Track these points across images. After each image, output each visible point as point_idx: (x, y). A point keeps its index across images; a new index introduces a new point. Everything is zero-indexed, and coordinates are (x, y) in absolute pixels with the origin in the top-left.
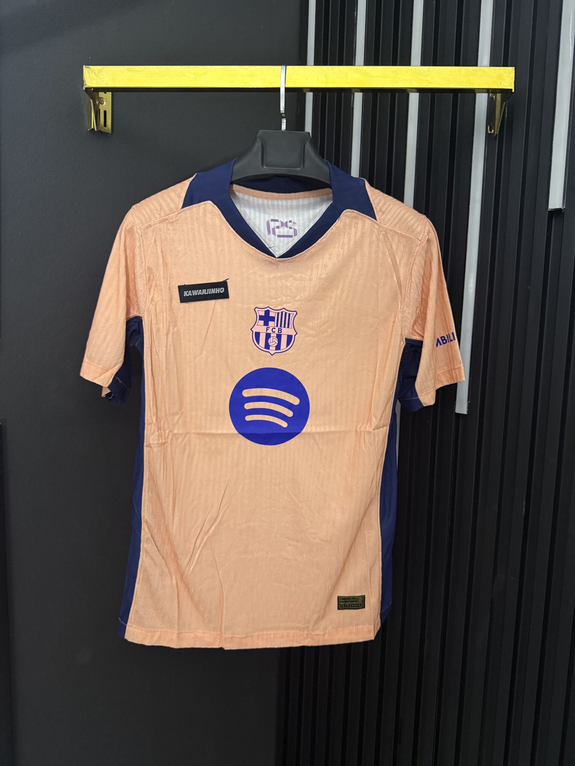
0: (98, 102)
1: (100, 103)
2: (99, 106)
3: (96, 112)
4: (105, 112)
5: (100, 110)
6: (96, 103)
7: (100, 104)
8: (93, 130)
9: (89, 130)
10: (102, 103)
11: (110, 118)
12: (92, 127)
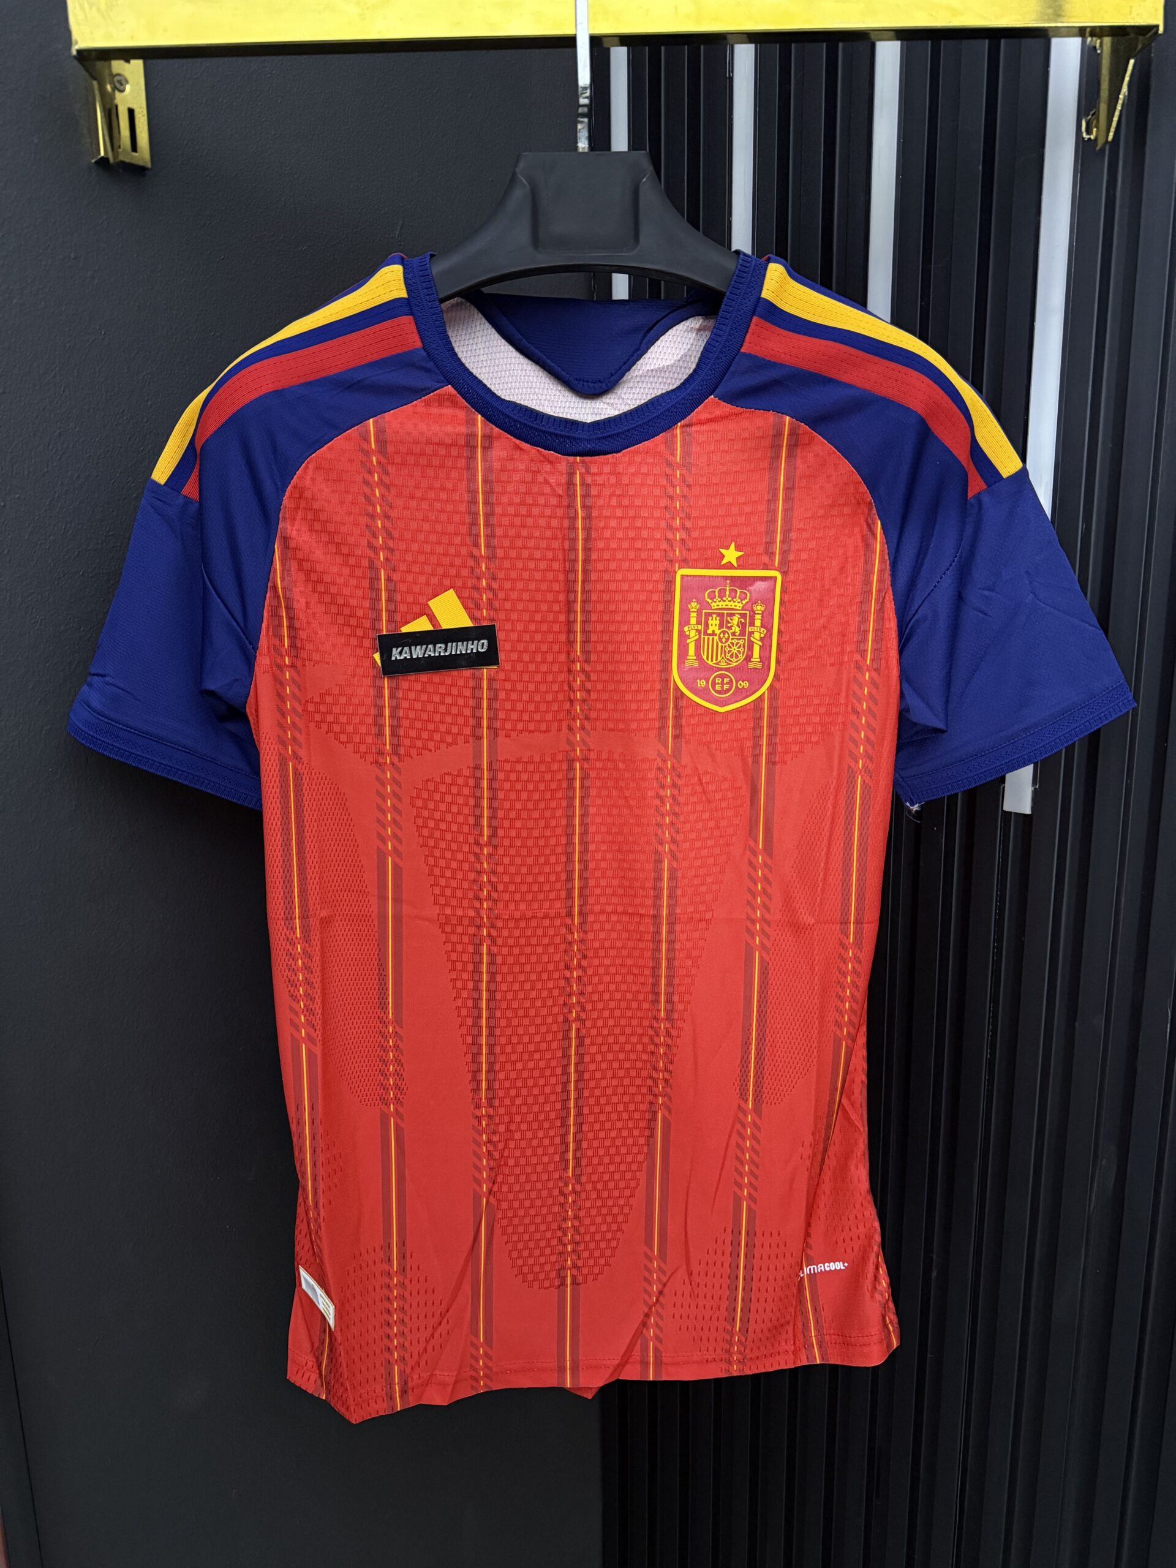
0: (111, 87)
1: (115, 88)
2: (115, 98)
3: (107, 112)
4: (131, 112)
5: (117, 106)
6: (106, 87)
7: (117, 94)
8: (104, 161)
9: (93, 161)
10: (121, 88)
11: (146, 128)
12: (102, 153)
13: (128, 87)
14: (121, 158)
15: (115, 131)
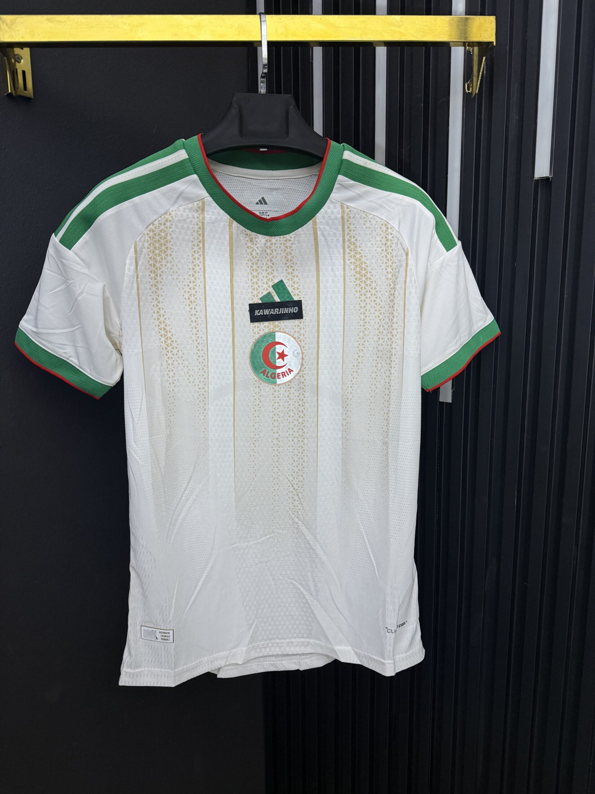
0: (14, 61)
1: (16, 61)
2: (16, 66)
3: (12, 72)
4: (24, 72)
5: (17, 69)
6: (12, 61)
7: (17, 64)
8: (11, 94)
9: (5, 94)
10: (19, 61)
11: (31, 80)
12: (10, 91)
13: (22, 61)
14: (19, 93)
15: (16, 81)
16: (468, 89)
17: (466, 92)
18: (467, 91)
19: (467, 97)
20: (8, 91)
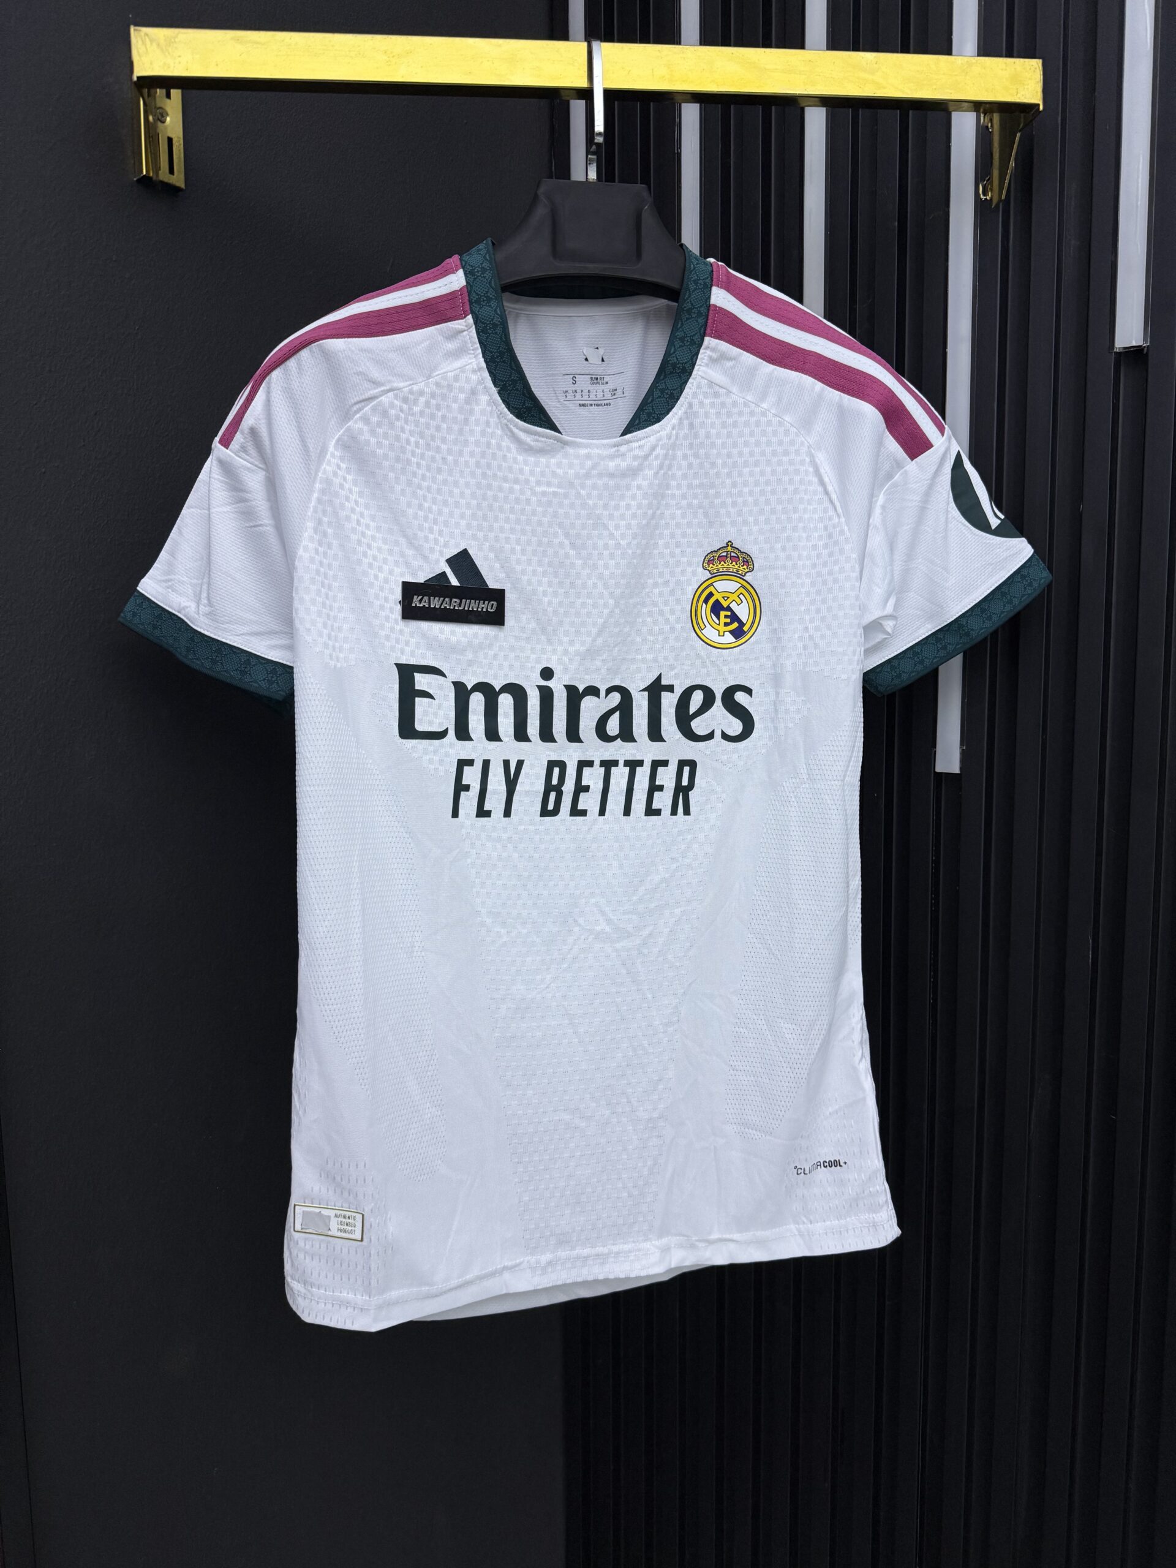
0: (155, 117)
1: (158, 118)
2: (157, 124)
3: (150, 138)
4: (170, 140)
5: (158, 135)
6: (152, 117)
8: (146, 178)
9: (135, 179)
10: (163, 119)
11: (182, 156)
12: (144, 173)
13: (168, 119)
14: (161, 178)
15: (156, 155)
16: (985, 194)
17: (981, 199)
18: (982, 196)
19: (982, 209)
20: (142, 172)
